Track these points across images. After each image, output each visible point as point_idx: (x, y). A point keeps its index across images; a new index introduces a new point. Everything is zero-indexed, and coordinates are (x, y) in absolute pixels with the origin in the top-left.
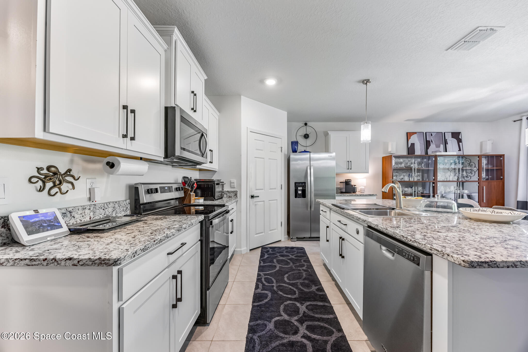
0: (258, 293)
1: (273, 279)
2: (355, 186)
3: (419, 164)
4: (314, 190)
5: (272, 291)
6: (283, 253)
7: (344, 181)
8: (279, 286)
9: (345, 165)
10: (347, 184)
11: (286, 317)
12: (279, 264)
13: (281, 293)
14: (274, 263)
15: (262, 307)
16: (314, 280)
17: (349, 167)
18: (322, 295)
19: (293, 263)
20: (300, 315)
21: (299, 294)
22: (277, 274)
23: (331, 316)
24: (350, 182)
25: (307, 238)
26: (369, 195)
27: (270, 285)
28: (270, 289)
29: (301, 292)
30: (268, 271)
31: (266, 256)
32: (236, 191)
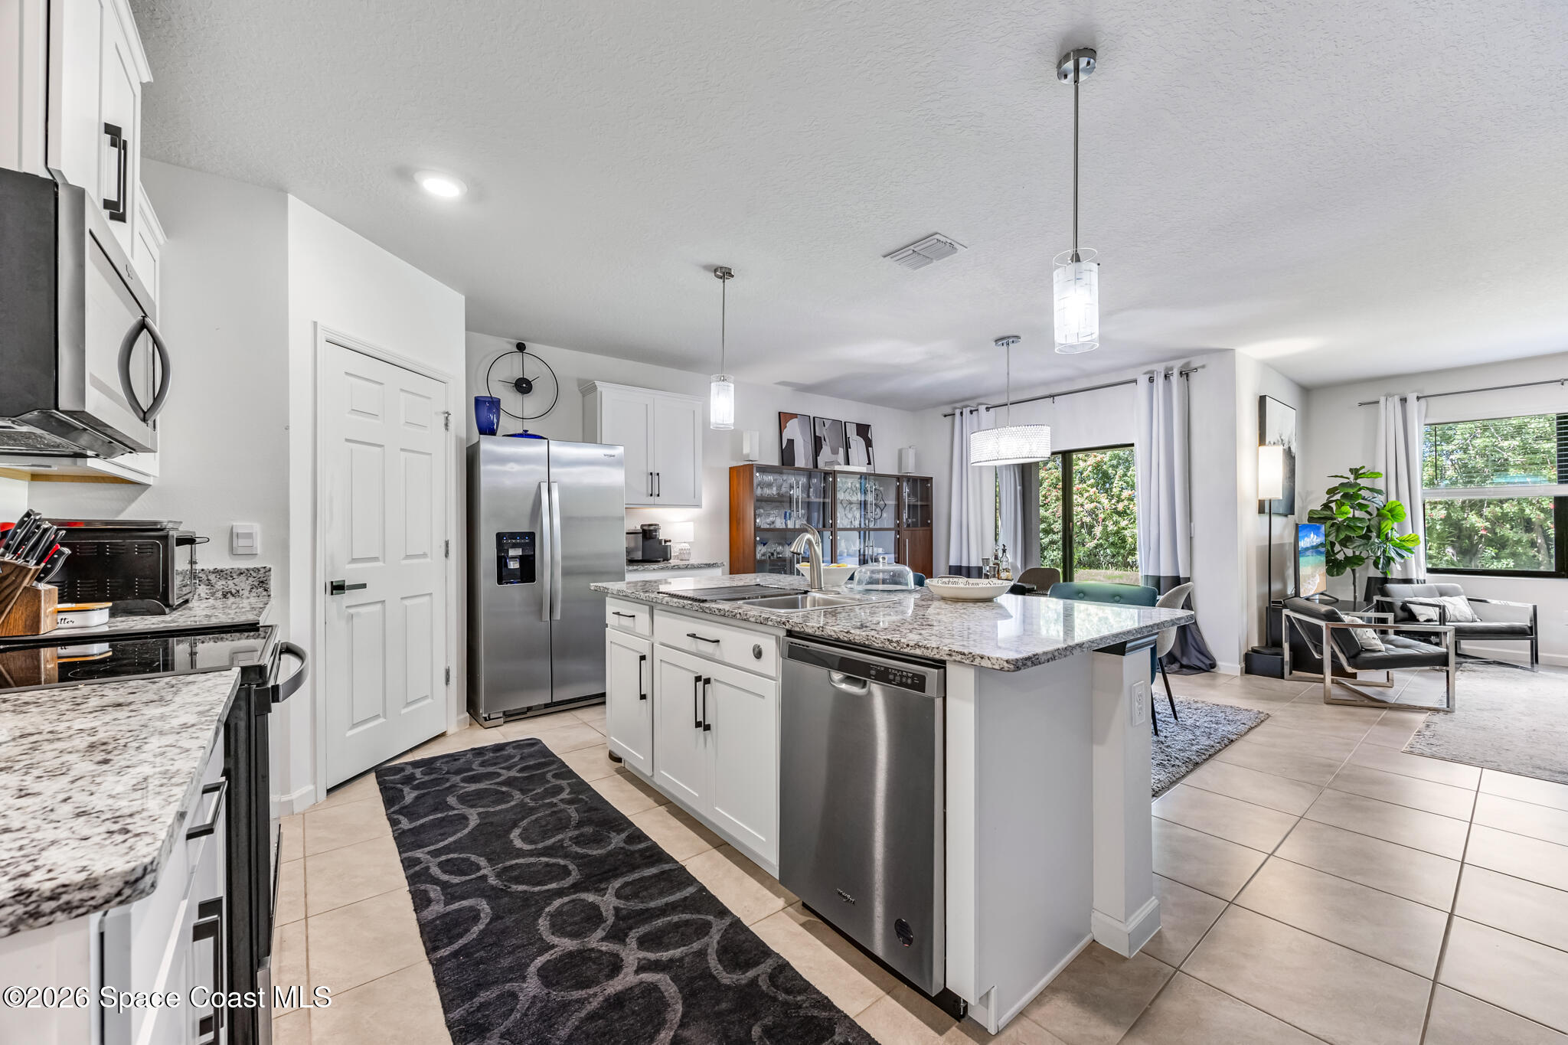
0: (437, 918)
1: (473, 858)
2: (668, 544)
3: (807, 488)
4: (563, 558)
5: (487, 894)
6: (473, 770)
7: (639, 527)
8: (506, 869)
9: (643, 486)
10: (648, 536)
11: (568, 944)
12: (472, 806)
13: (521, 888)
14: (454, 809)
15: (472, 951)
16: (608, 820)
17: (654, 487)
18: (647, 849)
19: (523, 791)
20: (608, 922)
21: (579, 870)
22: (480, 838)
23: (691, 890)
24: (655, 531)
25: (538, 708)
26: (706, 564)
27: (468, 878)
28: (476, 890)
29: (583, 861)
30: (443, 840)
31: (410, 795)
32: (262, 571)
